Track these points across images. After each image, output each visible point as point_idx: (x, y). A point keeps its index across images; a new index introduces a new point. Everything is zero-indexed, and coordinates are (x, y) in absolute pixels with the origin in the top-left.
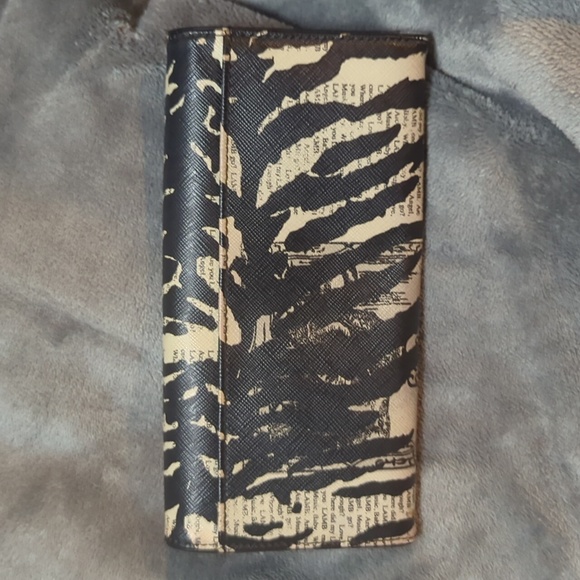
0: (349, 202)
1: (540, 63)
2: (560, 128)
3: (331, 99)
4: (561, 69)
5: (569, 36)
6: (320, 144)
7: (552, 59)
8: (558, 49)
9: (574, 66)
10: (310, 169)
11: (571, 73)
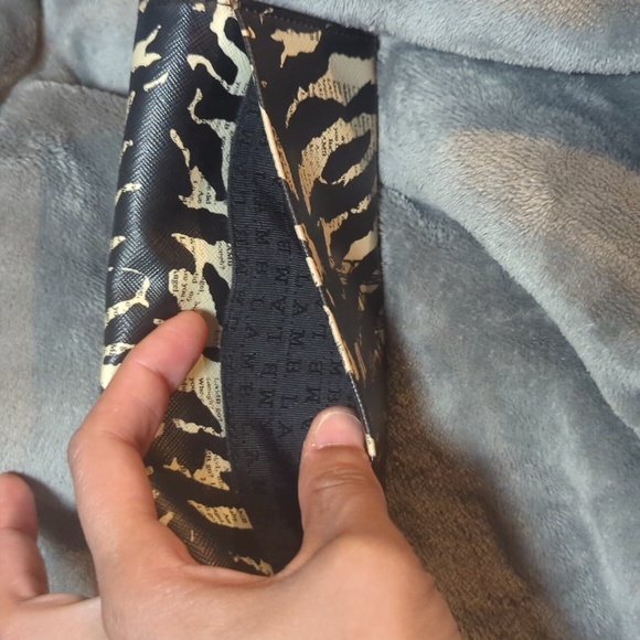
0: (350, 214)
1: (449, 160)
2: (469, 229)
3: (329, 96)
4: (469, 166)
5: (476, 132)
6: (327, 146)
7: (459, 155)
8: (465, 146)
9: (482, 163)
10: (320, 174)
11: (479, 170)
